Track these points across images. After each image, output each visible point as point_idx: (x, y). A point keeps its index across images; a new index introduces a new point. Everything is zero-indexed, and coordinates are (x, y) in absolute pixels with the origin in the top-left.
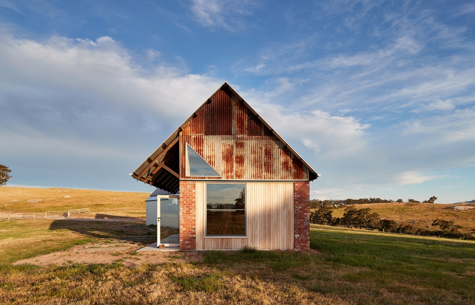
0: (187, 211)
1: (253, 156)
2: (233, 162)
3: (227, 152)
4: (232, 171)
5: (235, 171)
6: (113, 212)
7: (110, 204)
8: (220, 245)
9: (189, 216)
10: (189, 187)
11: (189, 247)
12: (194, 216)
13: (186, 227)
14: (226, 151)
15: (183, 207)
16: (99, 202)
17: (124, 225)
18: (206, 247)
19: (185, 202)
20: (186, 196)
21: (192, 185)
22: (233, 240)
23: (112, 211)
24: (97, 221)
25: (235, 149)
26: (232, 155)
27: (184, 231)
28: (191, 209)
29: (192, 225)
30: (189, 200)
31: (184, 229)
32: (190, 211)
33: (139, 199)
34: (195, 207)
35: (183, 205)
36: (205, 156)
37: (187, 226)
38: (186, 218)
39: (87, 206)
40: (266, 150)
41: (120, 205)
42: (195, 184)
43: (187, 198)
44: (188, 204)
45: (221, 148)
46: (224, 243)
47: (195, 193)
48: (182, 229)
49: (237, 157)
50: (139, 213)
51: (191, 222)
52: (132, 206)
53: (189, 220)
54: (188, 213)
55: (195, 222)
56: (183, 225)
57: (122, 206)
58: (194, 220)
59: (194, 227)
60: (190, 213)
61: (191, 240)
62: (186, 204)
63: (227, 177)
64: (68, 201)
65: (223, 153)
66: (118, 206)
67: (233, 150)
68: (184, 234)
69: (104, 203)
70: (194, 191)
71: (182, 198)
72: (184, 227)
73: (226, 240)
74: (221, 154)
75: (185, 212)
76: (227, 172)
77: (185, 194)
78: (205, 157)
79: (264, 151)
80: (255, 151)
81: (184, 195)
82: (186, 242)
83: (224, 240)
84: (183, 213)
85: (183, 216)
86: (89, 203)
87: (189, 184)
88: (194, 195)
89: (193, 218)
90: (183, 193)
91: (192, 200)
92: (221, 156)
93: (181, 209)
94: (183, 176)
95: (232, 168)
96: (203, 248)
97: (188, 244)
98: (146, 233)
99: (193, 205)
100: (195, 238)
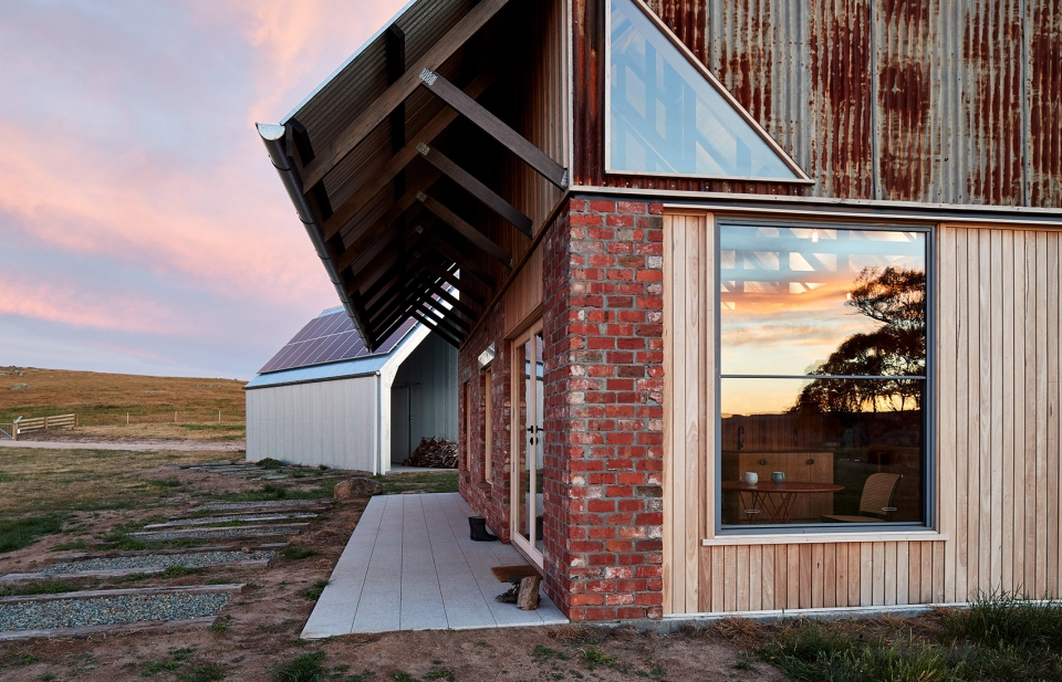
0: (611, 385)
1: (971, 73)
2: (869, 101)
3: (836, 40)
4: (861, 152)
5: (879, 155)
6: (143, 425)
7: (133, 406)
8: (793, 583)
9: (624, 413)
10: (629, 235)
11: (625, 599)
12: (657, 413)
13: (610, 478)
14: (830, 33)
15: (593, 357)
16: (104, 401)
17: (175, 462)
18: (716, 599)
19: (603, 328)
20: (608, 289)
21: (641, 224)
22: (866, 550)
23: (141, 422)
24: (96, 451)
25: (878, 25)
26: (862, 60)
27: (596, 505)
28: (639, 372)
29: (642, 465)
30: (624, 317)
31: (596, 494)
32: (629, 385)
33: (209, 392)
34: (659, 357)
35: (595, 344)
36: (717, 55)
37: (617, 473)
38: (610, 425)
39: (71, 410)
40: (1040, 44)
41: (160, 408)
42: (659, 223)
43: (614, 302)
44: (622, 343)
45: (805, 14)
46: (817, 573)
47: (658, 275)
48: (581, 492)
49: (889, 74)
50: (214, 428)
51: (639, 452)
52: (193, 410)
53: (624, 438)
54: (623, 393)
55: (660, 452)
56: (593, 466)
57: (167, 411)
58: (656, 440)
59: (653, 481)
60: (632, 398)
61: (638, 560)
62: (607, 343)
63: (840, 187)
64: (20, 397)
65: (813, 43)
66: (157, 410)
67: (868, 28)
68: (593, 520)
69: (117, 402)
70: (652, 262)
71: (587, 301)
72: (594, 481)
73: (829, 551)
74: (805, 50)
75: (603, 389)
76: (839, 158)
77: (602, 280)
78: (717, 65)
79: (1028, 48)
80: (985, 48)
81: (596, 288)
82: (609, 573)
83: (818, 552)
84: (590, 398)
85: (593, 412)
86: (77, 402)
87: (628, 221)
88: (653, 288)
89: (653, 426)
90: (592, 273)
91: (642, 316)
92: (807, 61)
93: (576, 371)
94: (589, 169)
95: (863, 136)
96: (704, 603)
97: (621, 586)
98: (260, 487)
99: (651, 344)
100: (657, 544)
